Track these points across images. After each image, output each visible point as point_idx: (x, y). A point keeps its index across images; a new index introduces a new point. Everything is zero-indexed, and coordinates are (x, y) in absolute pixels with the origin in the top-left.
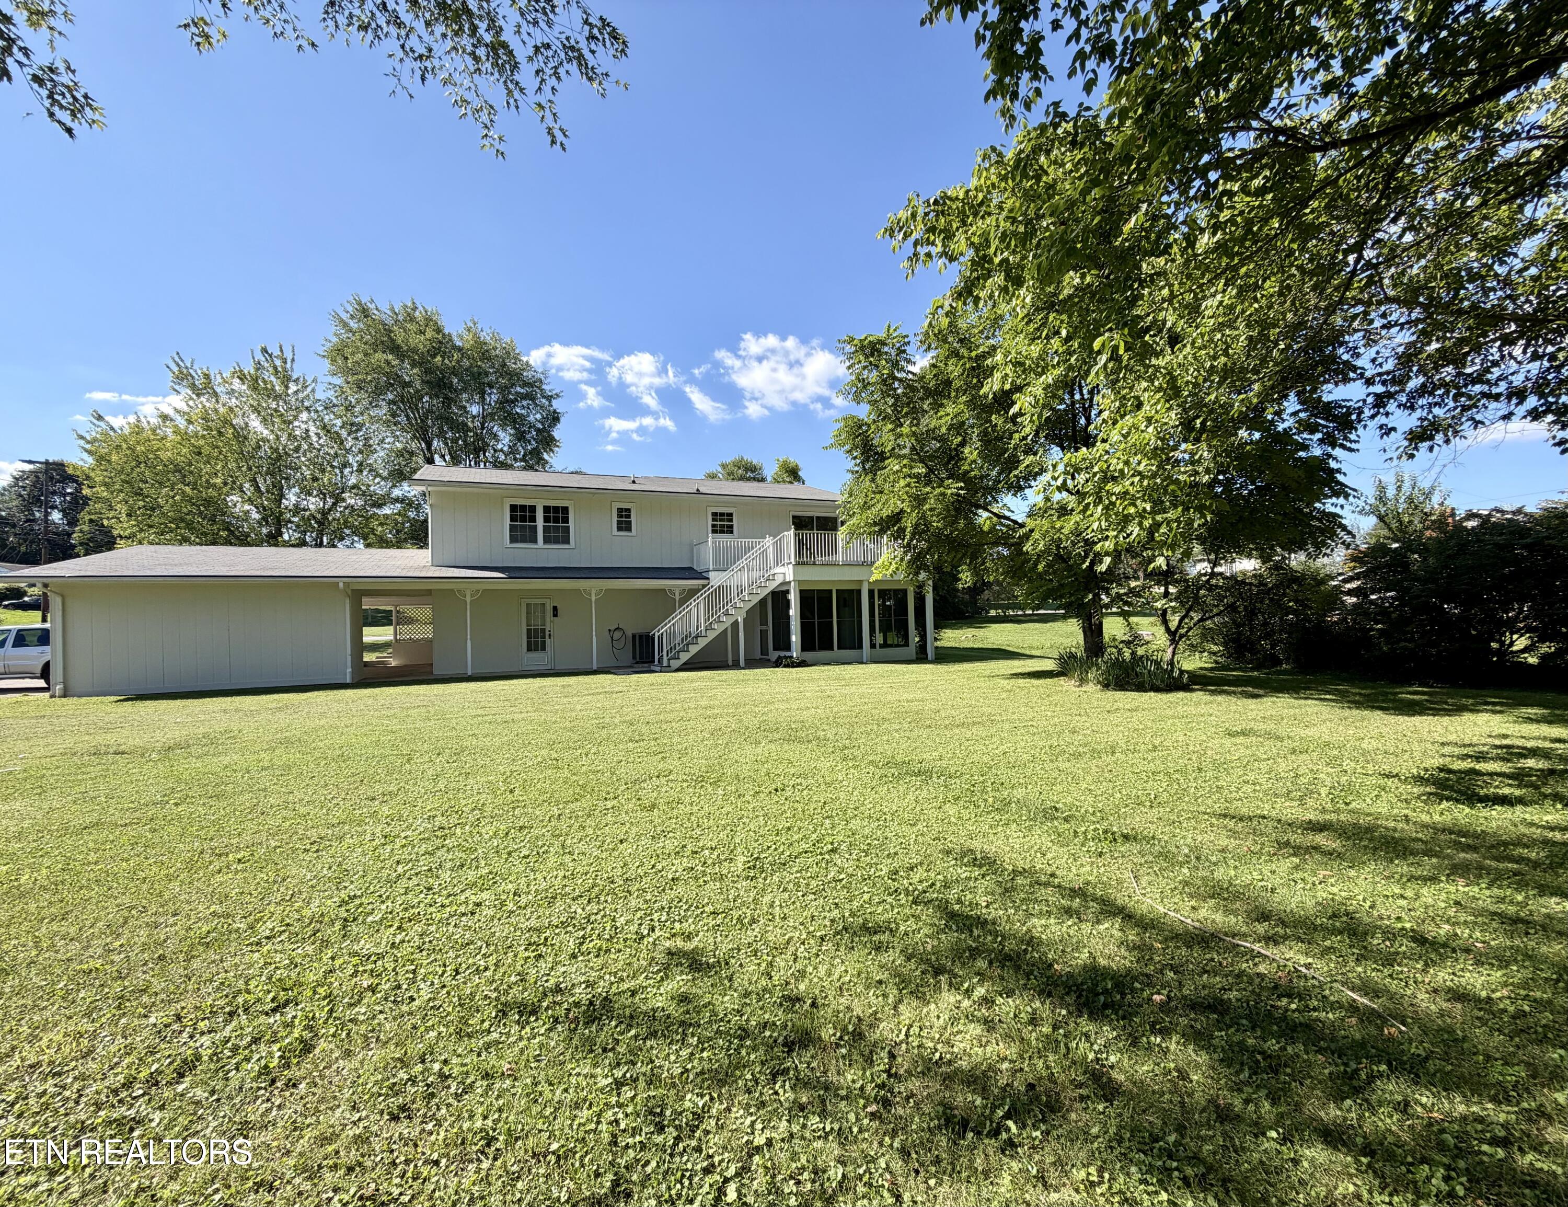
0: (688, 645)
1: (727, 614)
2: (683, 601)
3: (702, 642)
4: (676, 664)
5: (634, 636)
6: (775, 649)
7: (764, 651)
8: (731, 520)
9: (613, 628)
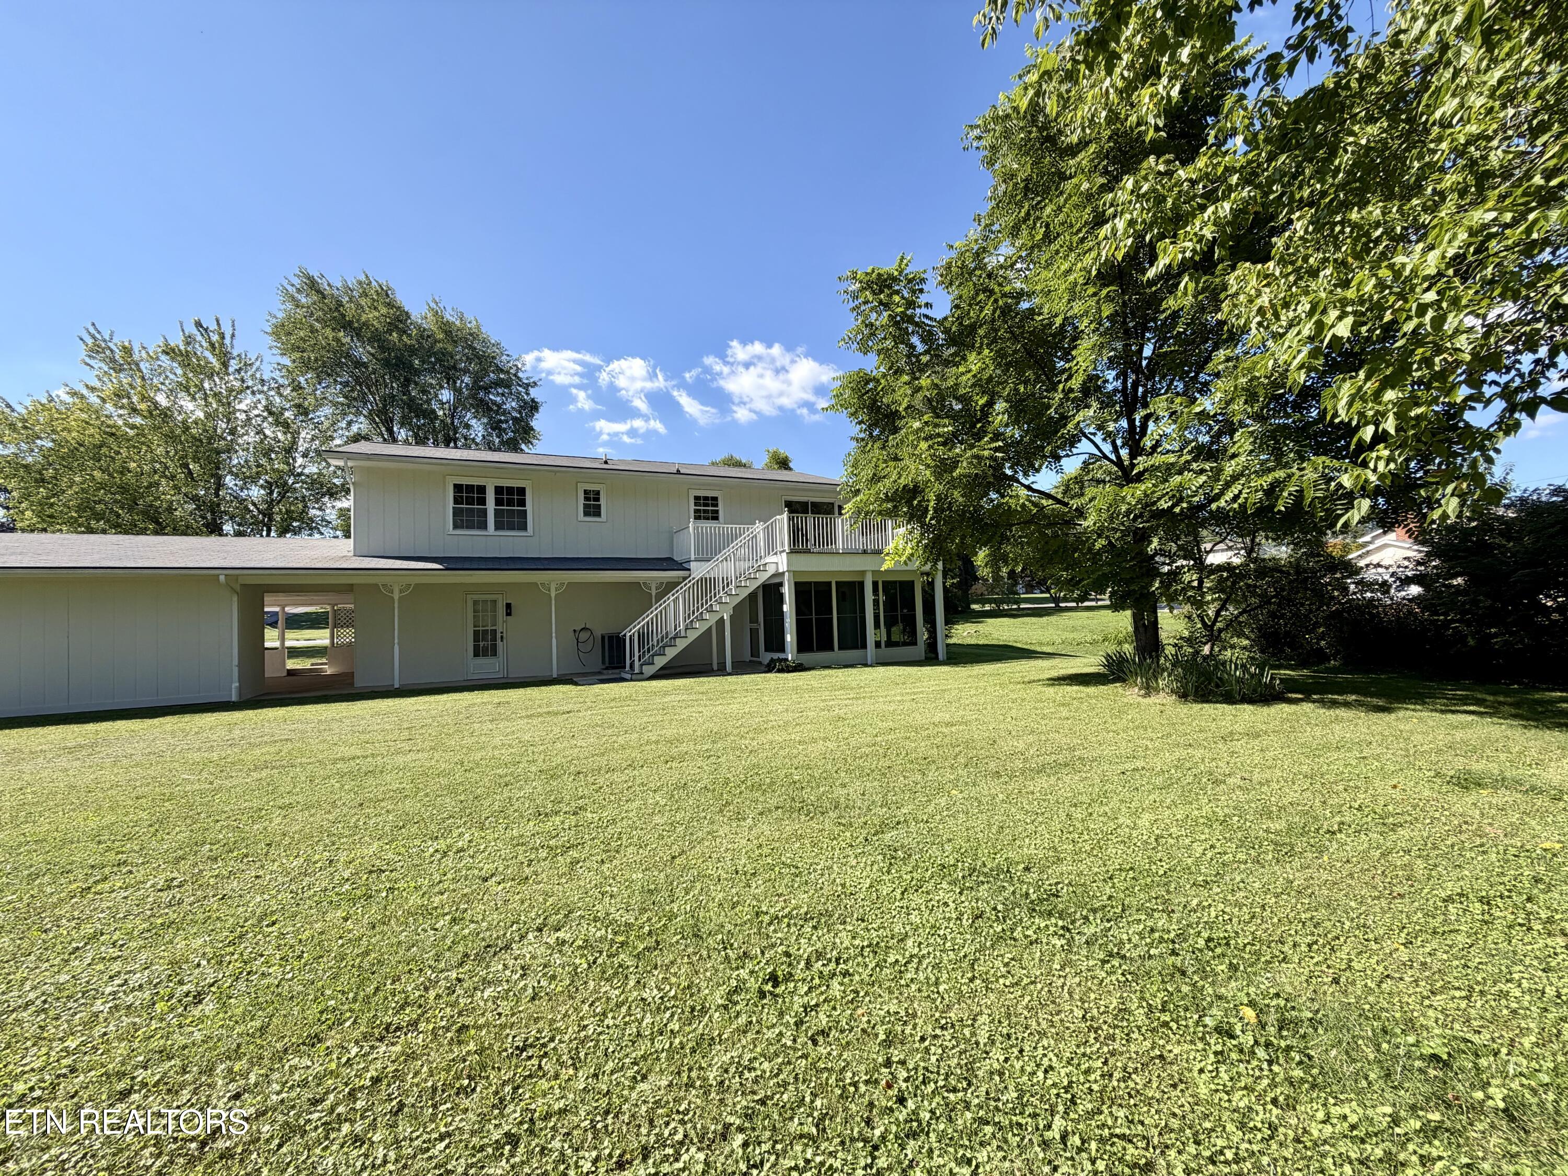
0: (664, 647)
1: (710, 610)
2: (661, 595)
3: (681, 644)
4: (649, 670)
5: (603, 637)
6: (766, 650)
7: (755, 652)
8: (717, 505)
9: (578, 628)
